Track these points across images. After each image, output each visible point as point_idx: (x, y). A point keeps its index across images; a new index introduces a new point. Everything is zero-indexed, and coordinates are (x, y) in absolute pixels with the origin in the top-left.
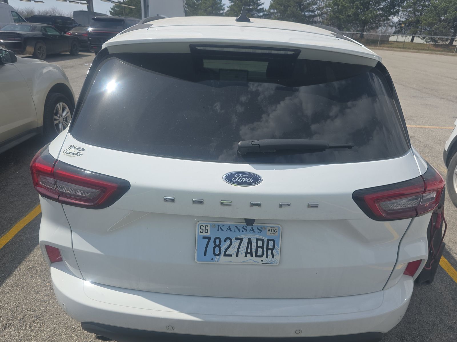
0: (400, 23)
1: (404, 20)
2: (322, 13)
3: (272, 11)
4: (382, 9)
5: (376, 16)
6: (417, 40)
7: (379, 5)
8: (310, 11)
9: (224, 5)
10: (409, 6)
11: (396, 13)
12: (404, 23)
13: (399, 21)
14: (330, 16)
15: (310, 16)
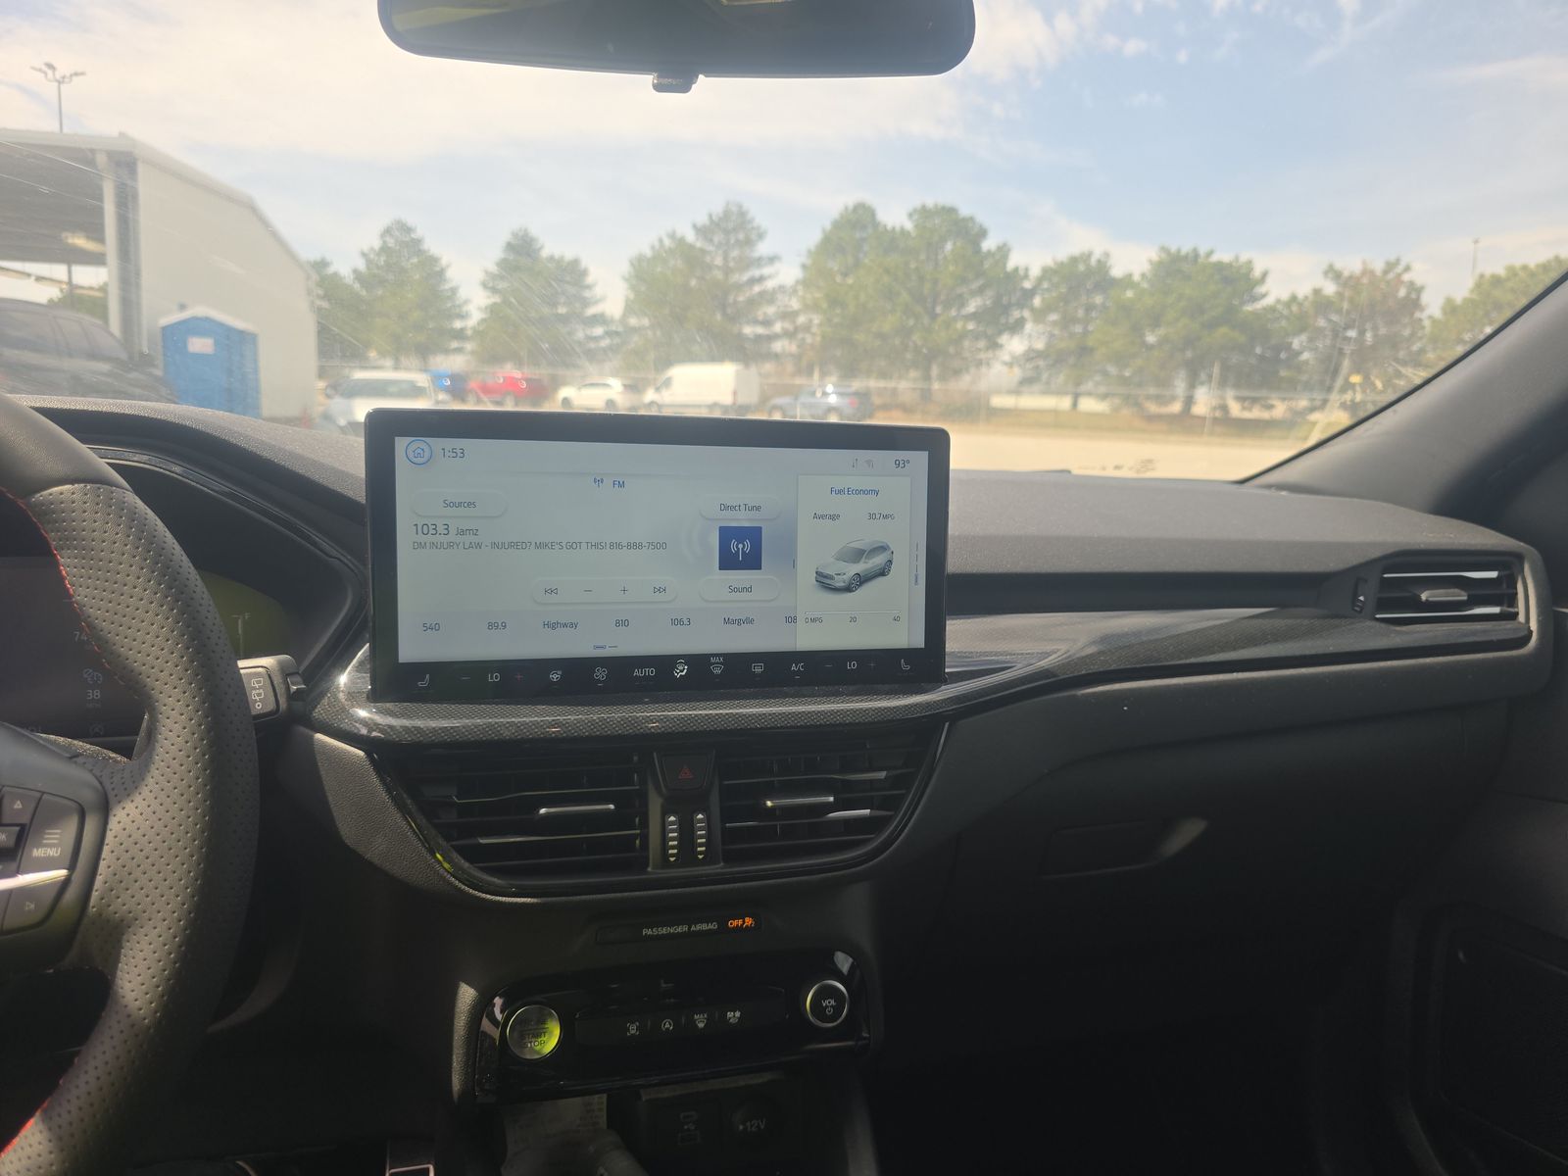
0: (1031, 356)
1: (1040, 345)
2: (796, 330)
3: (633, 321)
4: (974, 316)
5: (963, 335)
6: (1088, 404)
7: (963, 304)
8: (756, 322)
9: (466, 302)
10: (1048, 308)
11: (1016, 327)
12: (1040, 354)
13: (1030, 350)
14: (823, 337)
15: (758, 338)
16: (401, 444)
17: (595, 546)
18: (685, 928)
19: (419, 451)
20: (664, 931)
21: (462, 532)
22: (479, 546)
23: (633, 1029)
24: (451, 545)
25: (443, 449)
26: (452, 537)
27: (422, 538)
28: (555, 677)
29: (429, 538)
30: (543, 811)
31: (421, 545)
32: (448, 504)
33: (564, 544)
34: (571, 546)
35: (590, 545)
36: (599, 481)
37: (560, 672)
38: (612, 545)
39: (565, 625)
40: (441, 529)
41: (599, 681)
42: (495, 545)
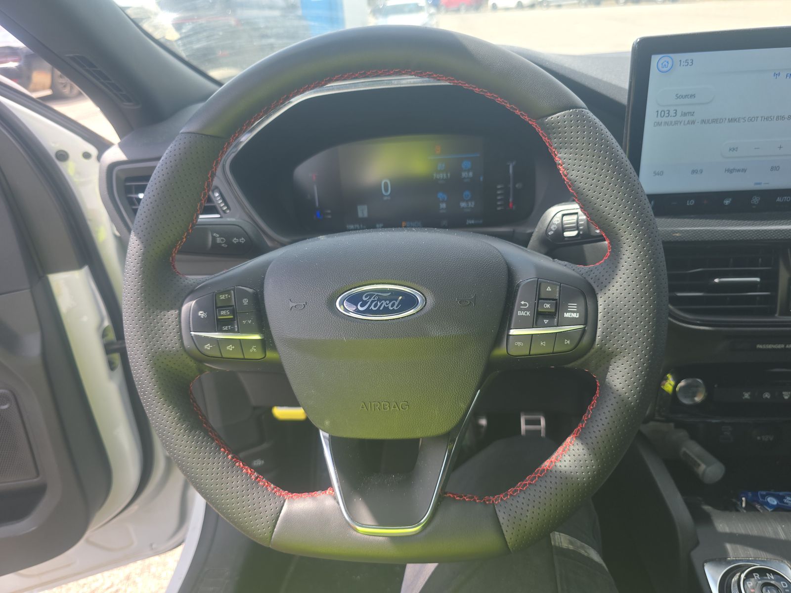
16: (655, 59)
17: (767, 119)
18: (783, 346)
19: (666, 63)
20: (770, 346)
21: (684, 114)
22: (693, 122)
23: (747, 396)
24: (676, 123)
25: (681, 61)
26: (678, 118)
27: (660, 119)
28: (727, 202)
29: (665, 119)
30: (717, 280)
31: (659, 124)
32: (678, 97)
33: (746, 119)
34: (751, 120)
35: (763, 118)
36: (777, 75)
37: (731, 199)
38: (778, 118)
39: (739, 171)
40: (672, 113)
41: (754, 205)
42: (703, 121)
